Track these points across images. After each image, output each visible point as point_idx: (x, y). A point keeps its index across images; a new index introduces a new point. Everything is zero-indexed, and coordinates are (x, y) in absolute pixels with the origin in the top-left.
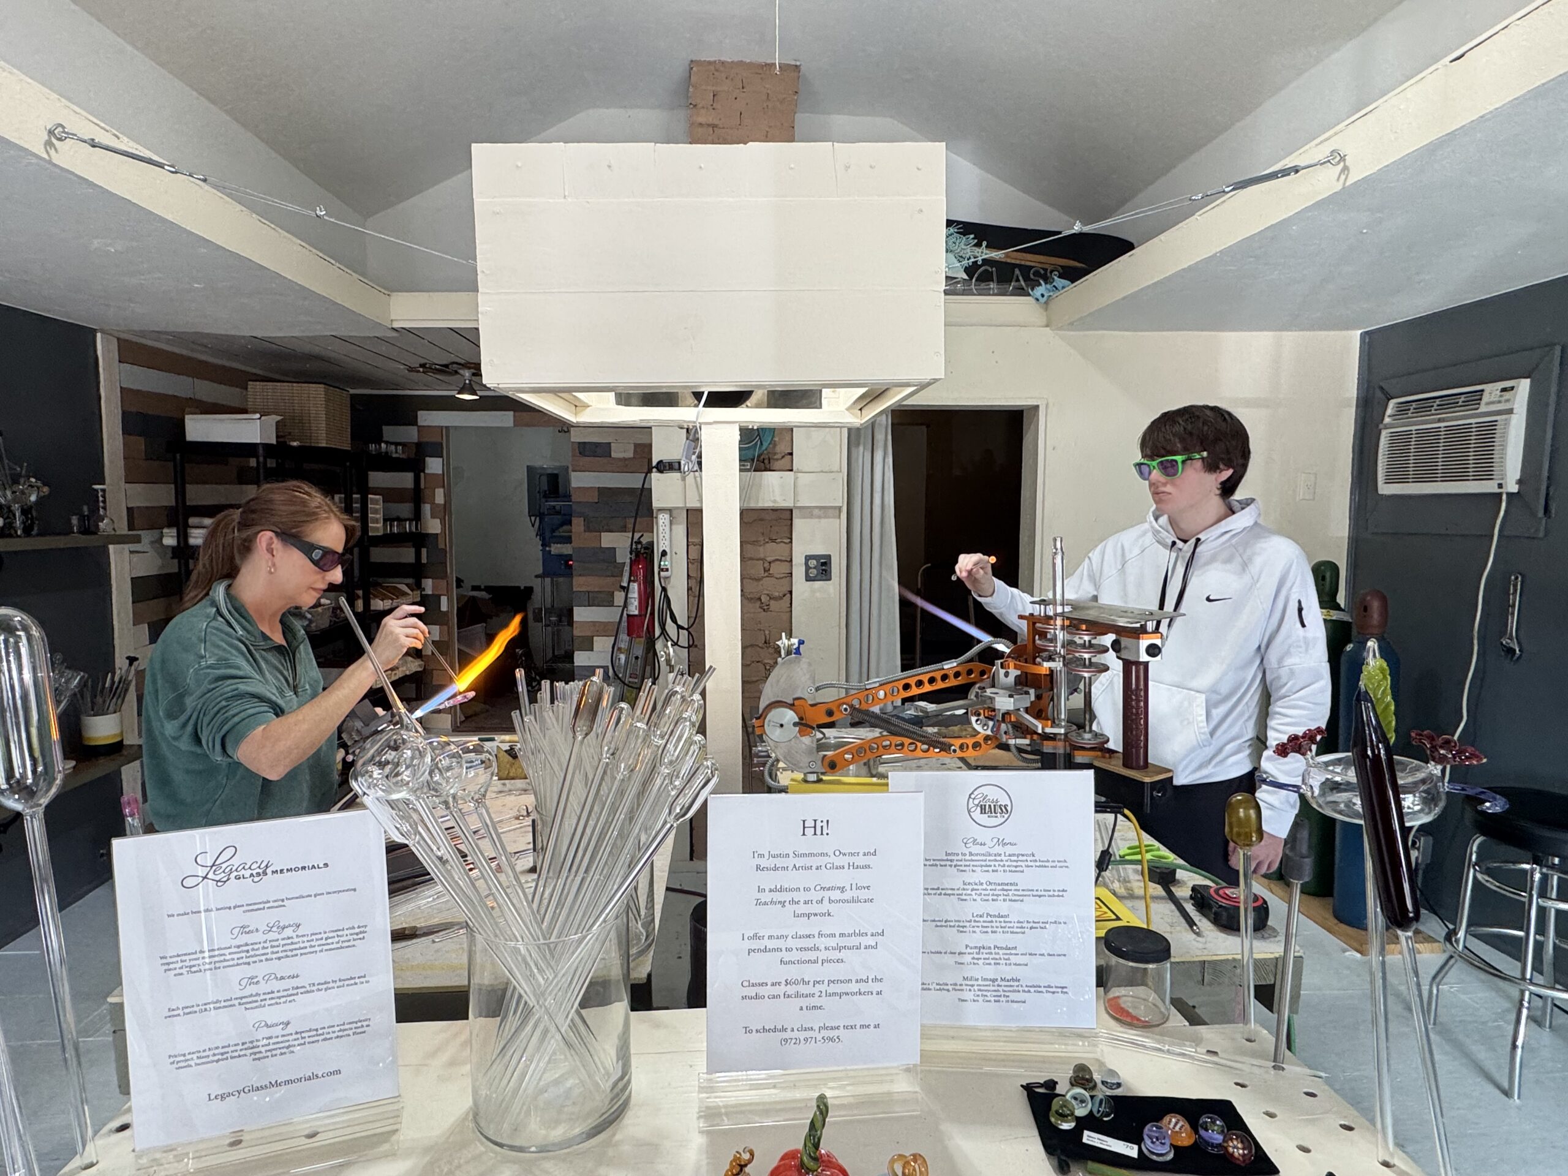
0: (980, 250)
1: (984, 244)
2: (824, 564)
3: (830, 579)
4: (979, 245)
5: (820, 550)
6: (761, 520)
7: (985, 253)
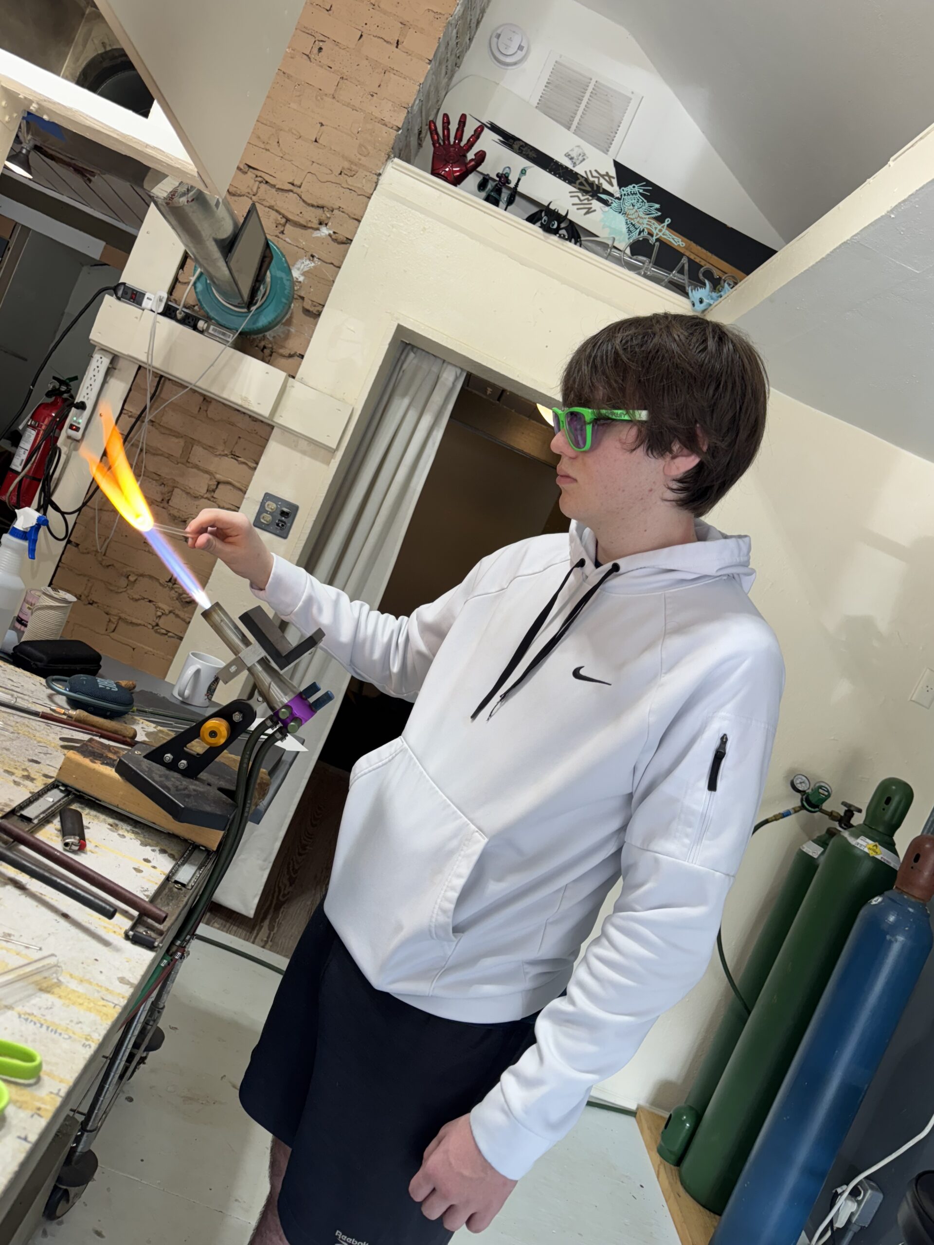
0: (659, 227)
1: (668, 221)
2: (283, 513)
3: (285, 538)
4: (660, 220)
5: (287, 494)
6: (233, 425)
7: (663, 232)
